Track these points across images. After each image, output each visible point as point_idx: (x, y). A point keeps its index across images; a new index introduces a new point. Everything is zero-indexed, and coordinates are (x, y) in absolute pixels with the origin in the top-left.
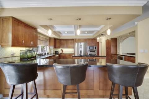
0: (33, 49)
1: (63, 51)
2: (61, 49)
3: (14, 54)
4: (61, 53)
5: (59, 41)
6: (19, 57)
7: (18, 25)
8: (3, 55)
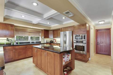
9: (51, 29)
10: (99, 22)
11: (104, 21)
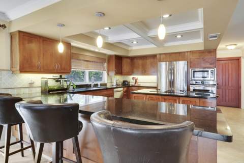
0: (61, 76)
1: (138, 81)
2: (132, 76)
3: (33, 83)
4: (133, 84)
5: (129, 60)
6: (40, 89)
7: (30, 42)
8: (15, 84)
9: (131, 55)
10: (226, 46)
11: (235, 45)
